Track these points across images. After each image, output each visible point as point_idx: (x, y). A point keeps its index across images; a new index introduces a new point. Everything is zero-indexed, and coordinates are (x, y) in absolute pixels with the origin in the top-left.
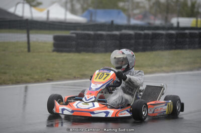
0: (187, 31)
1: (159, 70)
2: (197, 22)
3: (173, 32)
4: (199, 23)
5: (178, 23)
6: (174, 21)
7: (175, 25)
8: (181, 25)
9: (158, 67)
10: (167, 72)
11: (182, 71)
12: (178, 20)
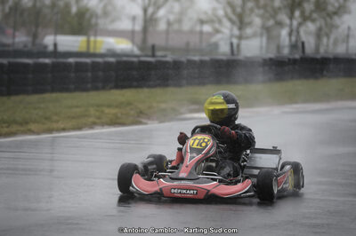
1: (22, 129)
2: (88, 42)
3: (47, 61)
4: (92, 45)
5: (55, 45)
6: (49, 40)
7: (51, 48)
8: (61, 48)
9: (21, 124)
10: (38, 133)
11: (64, 130)
12: (55, 40)
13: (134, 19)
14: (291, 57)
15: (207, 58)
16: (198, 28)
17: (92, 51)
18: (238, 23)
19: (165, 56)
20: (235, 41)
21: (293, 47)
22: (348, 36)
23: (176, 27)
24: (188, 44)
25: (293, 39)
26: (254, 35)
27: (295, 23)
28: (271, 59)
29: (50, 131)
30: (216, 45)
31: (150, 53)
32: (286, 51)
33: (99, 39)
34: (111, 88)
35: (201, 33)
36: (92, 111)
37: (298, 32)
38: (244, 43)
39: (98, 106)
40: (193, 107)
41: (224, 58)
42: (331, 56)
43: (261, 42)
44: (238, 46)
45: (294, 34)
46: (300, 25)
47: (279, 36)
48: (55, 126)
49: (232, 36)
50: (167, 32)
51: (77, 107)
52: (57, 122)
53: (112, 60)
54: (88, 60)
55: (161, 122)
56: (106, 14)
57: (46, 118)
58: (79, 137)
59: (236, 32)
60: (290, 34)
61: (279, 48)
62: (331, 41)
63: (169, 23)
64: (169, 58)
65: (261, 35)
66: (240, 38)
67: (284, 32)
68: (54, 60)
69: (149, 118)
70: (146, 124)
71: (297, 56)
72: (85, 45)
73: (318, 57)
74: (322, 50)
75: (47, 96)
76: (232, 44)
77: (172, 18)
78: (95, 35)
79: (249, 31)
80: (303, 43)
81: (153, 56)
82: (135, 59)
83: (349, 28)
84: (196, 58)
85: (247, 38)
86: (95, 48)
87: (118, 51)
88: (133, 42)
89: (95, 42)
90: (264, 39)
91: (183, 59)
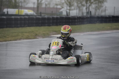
0: (13, 17)
2: (19, 11)
3: (5, 17)
4: (20, 12)
5: (7, 12)
6: (5, 10)
7: (6, 13)
8: (9, 13)
11: (10, 40)
12: (7, 10)
13: (34, 3)
14: (87, 16)
15: (59, 17)
16: (56, 7)
17: (20, 14)
18: (69, 5)
19: (45, 16)
20: (68, 11)
21: (87, 13)
22: (105, 10)
23: (48, 6)
24: (52, 12)
25: (87, 10)
26: (74, 9)
27: (88, 5)
28: (80, 17)
29: (6, 41)
30: (62, 12)
31: (40, 15)
32: (85, 14)
33: (22, 10)
34: (26, 27)
35: (57, 8)
36: (20, 34)
37: (89, 8)
38: (71, 12)
39: (22, 32)
40: (54, 33)
41: (64, 17)
42: (100, 16)
43: (77, 11)
44: (69, 13)
45: (88, 8)
46: (90, 5)
47: (83, 9)
48: (7, 39)
49: (67, 9)
50: (45, 8)
51: (15, 33)
52: (8, 38)
53: (27, 17)
54: (19, 17)
55: (43, 38)
56: (25, 1)
57: (5, 37)
58: (15, 43)
59: (68, 8)
60: (86, 9)
61: (83, 13)
62: (100, 11)
63: (46, 5)
64: (46, 17)
65: (77, 9)
66: (70, 10)
67: (84, 8)
68: (7, 17)
69: (39, 37)
70: (38, 38)
71: (89, 16)
72: (17, 12)
73: (96, 16)
74: (97, 14)
75: (5, 29)
76: (67, 12)
77: (47, 3)
78: (21, 9)
79: (73, 8)
80: (91, 12)
81: (41, 16)
82: (35, 17)
83: (106, 7)
84: (55, 17)
85: (72, 10)
86: (21, 13)
87: (29, 14)
88: (34, 11)
89: (21, 11)
90: (78, 10)
91: (51, 17)
